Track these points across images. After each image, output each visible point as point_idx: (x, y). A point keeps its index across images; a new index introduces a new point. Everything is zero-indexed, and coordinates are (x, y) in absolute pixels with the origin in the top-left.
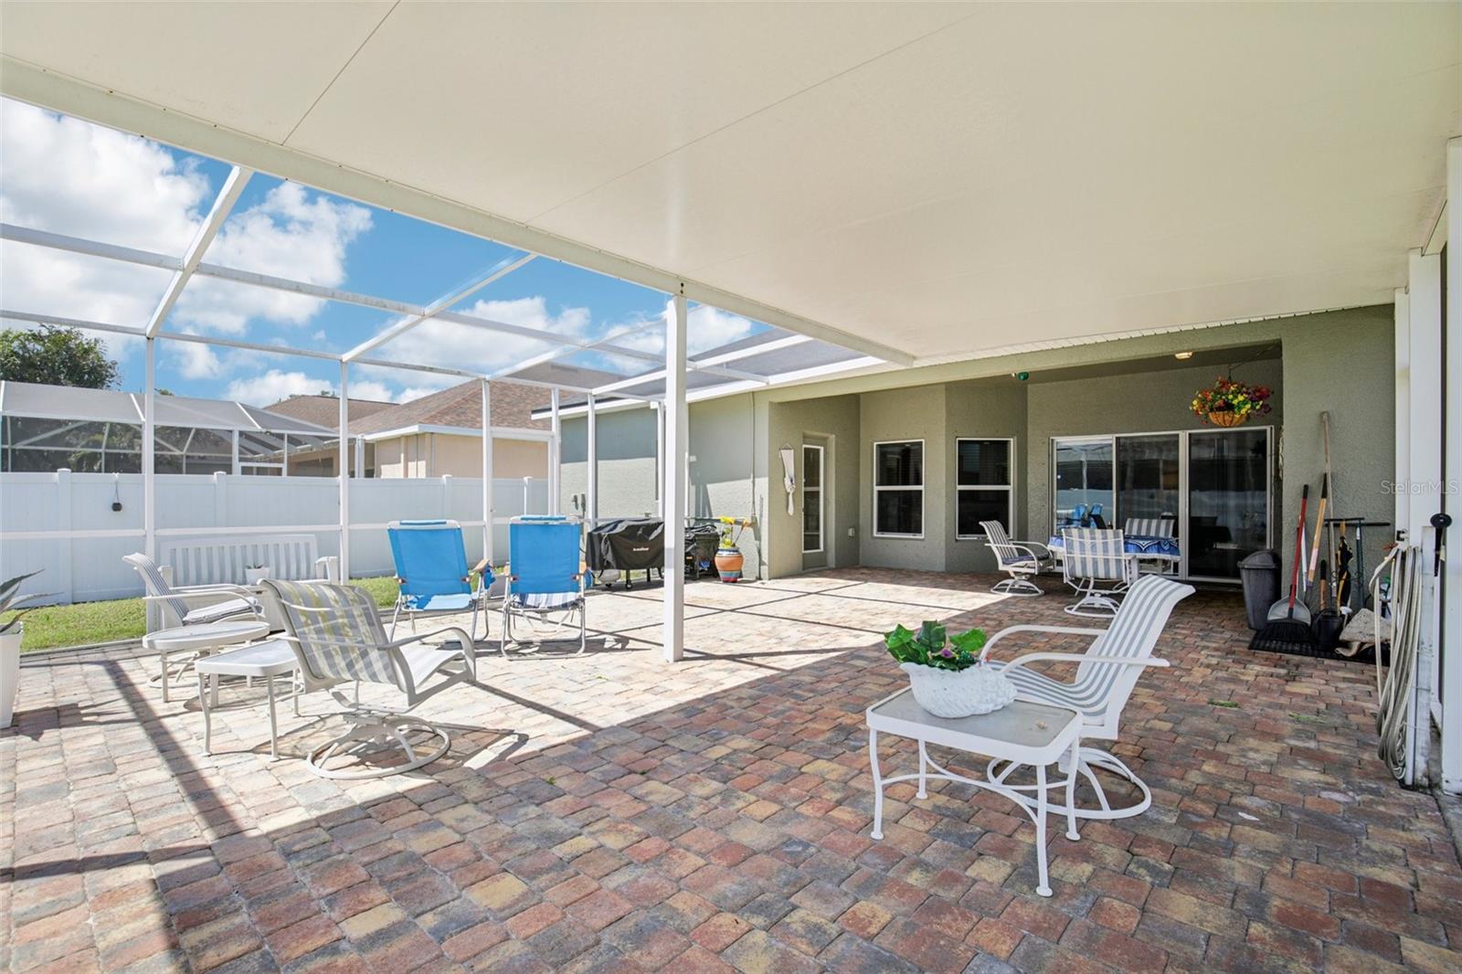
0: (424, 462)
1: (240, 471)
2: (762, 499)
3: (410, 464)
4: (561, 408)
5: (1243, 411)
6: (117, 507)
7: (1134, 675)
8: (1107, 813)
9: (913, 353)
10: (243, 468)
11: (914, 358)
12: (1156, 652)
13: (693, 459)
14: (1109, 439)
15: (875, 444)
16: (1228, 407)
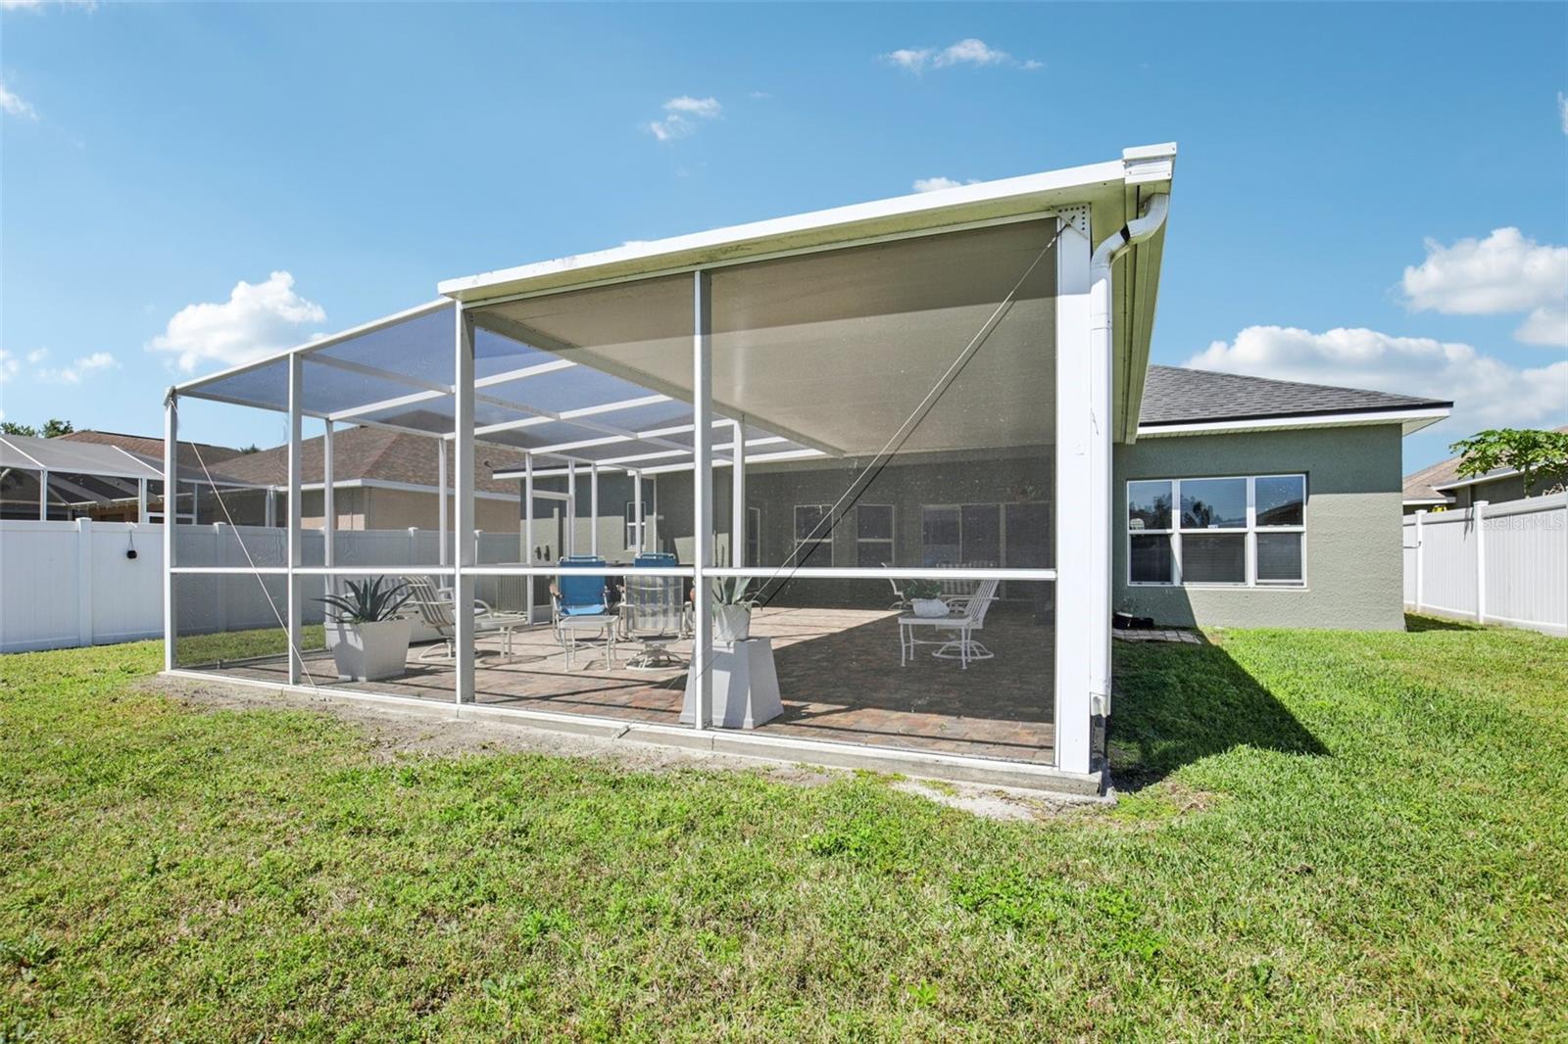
0: (362, 516)
1: (148, 519)
2: (723, 548)
3: (340, 517)
4: (534, 469)
5: (1032, 495)
6: (132, 555)
7: (988, 604)
8: (979, 657)
9: (843, 448)
10: (151, 518)
11: (845, 452)
12: (994, 596)
13: (661, 517)
14: (958, 506)
15: (795, 507)
16: (1024, 492)
